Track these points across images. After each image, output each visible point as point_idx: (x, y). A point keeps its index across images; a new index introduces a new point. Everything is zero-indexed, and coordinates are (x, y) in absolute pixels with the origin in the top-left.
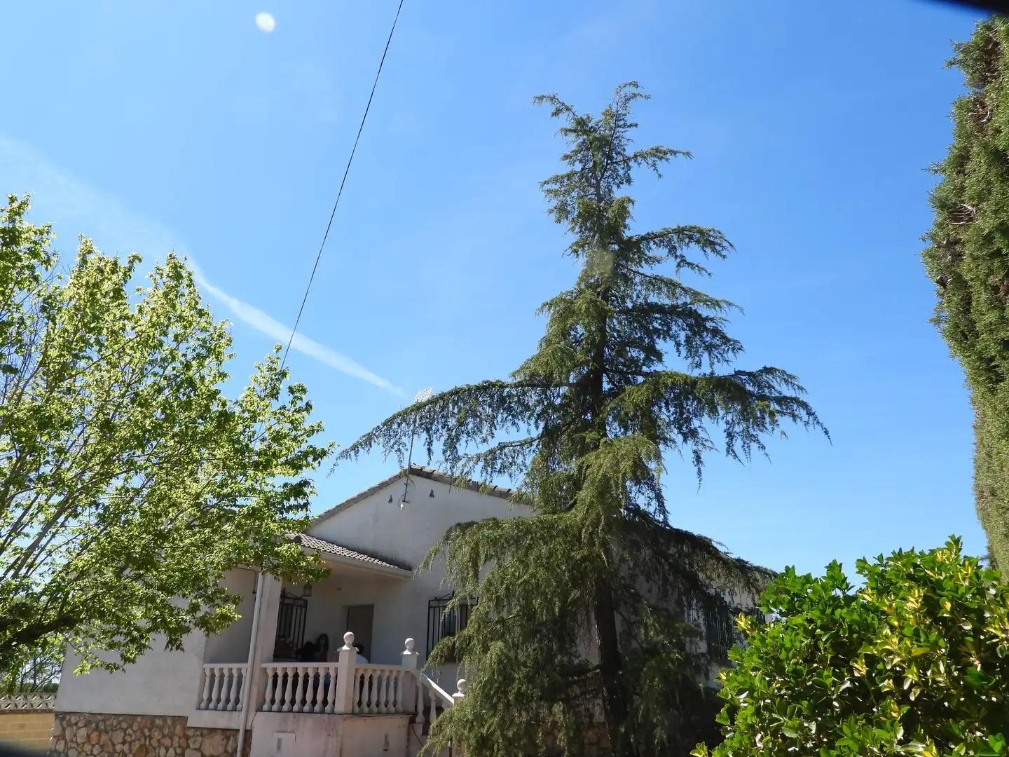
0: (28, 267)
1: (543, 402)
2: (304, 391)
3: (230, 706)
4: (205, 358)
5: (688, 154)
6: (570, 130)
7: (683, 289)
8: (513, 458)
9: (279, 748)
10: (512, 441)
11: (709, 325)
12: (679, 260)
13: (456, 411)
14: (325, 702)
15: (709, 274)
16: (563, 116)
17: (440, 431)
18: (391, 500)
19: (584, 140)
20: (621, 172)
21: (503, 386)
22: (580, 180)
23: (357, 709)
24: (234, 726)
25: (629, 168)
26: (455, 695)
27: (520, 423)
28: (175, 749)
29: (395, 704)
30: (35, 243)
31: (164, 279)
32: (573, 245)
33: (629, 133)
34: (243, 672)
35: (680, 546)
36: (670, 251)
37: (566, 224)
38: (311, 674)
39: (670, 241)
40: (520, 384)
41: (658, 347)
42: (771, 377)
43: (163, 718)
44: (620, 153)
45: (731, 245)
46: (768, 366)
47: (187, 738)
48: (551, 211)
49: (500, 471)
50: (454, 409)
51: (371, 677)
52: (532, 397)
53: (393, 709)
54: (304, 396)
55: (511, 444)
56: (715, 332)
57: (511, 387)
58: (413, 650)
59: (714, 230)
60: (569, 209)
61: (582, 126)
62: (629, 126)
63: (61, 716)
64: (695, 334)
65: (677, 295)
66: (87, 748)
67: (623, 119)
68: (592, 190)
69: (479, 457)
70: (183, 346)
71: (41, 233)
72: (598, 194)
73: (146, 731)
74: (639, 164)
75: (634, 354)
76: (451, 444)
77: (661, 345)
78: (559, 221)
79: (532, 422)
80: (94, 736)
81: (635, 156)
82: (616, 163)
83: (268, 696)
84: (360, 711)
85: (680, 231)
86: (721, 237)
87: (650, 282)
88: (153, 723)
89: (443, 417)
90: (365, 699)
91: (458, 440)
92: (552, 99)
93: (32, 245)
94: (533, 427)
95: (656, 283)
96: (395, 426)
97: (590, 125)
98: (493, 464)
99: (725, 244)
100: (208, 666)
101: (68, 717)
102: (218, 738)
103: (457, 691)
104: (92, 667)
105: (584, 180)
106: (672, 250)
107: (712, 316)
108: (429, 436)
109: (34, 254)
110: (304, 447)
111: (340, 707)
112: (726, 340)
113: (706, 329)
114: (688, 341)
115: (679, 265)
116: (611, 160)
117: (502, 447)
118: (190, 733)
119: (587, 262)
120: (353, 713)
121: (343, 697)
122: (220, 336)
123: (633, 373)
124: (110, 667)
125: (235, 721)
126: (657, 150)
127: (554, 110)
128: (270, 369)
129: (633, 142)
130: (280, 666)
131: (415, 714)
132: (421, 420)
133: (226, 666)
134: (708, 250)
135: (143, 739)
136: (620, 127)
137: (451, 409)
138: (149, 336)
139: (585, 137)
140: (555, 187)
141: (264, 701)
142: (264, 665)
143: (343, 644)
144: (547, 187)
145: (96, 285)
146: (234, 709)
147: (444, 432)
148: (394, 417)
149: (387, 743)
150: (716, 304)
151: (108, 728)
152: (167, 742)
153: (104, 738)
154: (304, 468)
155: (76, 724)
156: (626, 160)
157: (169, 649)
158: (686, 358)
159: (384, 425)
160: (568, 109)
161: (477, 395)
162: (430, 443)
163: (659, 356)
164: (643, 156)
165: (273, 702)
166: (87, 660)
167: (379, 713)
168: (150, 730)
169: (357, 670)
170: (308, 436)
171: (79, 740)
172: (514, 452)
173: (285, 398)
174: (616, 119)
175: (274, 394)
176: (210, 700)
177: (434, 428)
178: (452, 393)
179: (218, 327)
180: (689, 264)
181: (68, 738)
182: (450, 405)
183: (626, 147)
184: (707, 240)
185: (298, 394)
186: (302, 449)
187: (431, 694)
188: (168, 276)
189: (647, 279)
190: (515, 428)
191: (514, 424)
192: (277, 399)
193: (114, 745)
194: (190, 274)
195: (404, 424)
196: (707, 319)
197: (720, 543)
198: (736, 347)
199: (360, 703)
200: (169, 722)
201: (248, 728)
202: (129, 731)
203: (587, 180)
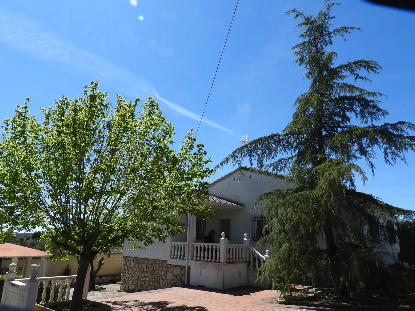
0: (100, 109)
1: (297, 141)
2: (203, 146)
3: (182, 258)
4: (165, 137)
5: (359, 29)
6: (303, 24)
7: (356, 88)
8: (285, 164)
9: (200, 274)
10: (284, 158)
11: (371, 104)
12: (356, 76)
13: (261, 147)
14: (216, 258)
15: (370, 81)
16: (300, 17)
17: (255, 156)
18: (234, 179)
19: (309, 27)
20: (327, 39)
21: (279, 136)
22: (308, 45)
23: (228, 261)
24: (183, 265)
25: (331, 37)
26: (265, 256)
27: (288, 151)
28: (164, 271)
29: (242, 258)
30: (102, 100)
31: (148, 107)
32: (307, 73)
33: (331, 21)
34: (185, 245)
35: (359, 199)
36: (351, 72)
37: (303, 65)
38: (210, 248)
39: (351, 67)
40: (287, 134)
41: (347, 115)
42: (402, 125)
43: (159, 260)
44: (326, 31)
45: (381, 67)
46: (401, 121)
47: (168, 268)
48: (297, 62)
49: (280, 170)
50: (260, 146)
51: (232, 249)
52: (292, 139)
53: (241, 260)
54: (203, 148)
55: (284, 159)
56: (375, 107)
57: (283, 136)
58: (247, 238)
59: (372, 61)
60: (304, 58)
61: (308, 21)
62: (331, 18)
63: (125, 258)
64: (364, 108)
65: (353, 91)
66: (135, 269)
67: (328, 15)
68: (314, 49)
69: (271, 165)
70: (157, 133)
71: (103, 96)
72: (317, 50)
73: (153, 265)
74: (335, 35)
75: (336, 119)
76: (260, 161)
77: (348, 114)
78: (300, 65)
79: (293, 150)
80: (136, 265)
81: (334, 31)
82: (325, 35)
83: (195, 255)
84: (229, 262)
85: (356, 63)
86: (376, 64)
87: (341, 86)
88: (155, 262)
89: (256, 149)
90: (231, 257)
91: (263, 160)
92: (294, 11)
93: (101, 101)
94: (293, 152)
95: (344, 86)
96: (237, 154)
97: (312, 20)
98: (277, 168)
99: (378, 67)
100: (173, 243)
101: (127, 258)
102: (178, 269)
103: (266, 254)
104: (134, 247)
105: (310, 44)
106: (352, 72)
107: (372, 100)
108: (251, 157)
109: (101, 104)
110: (205, 169)
111: (222, 260)
112: (379, 110)
113: (370, 106)
114: (361, 112)
115: (356, 78)
116: (322, 34)
117: (280, 160)
118: (169, 266)
119: (313, 80)
120: (227, 263)
121: (223, 256)
122: (170, 128)
123: (336, 127)
124: (141, 248)
125: (184, 263)
126: (344, 28)
127: (295, 16)
128: (190, 138)
129: (332, 25)
130: (199, 244)
131: (250, 262)
132: (247, 151)
133: (179, 243)
134: (370, 71)
135: (153, 267)
136: (327, 19)
137: (258, 146)
138: (145, 132)
139: (310, 25)
140: (298, 50)
141: (194, 257)
142: (193, 244)
143: (221, 237)
144: (294, 50)
145: (125, 115)
146: (183, 259)
147: (257, 156)
148: (236, 151)
149: (240, 273)
150: (375, 94)
151: (141, 263)
152: (161, 269)
153: (140, 266)
154: (205, 177)
155: (130, 261)
156: (329, 34)
157: (160, 242)
158: (360, 119)
159: (232, 154)
160: (301, 14)
161: (269, 140)
162: (251, 161)
163: (348, 119)
164: (338, 31)
165: (197, 257)
166: (133, 245)
167: (236, 262)
168: (155, 264)
169: (227, 246)
170: (205, 164)
171: (132, 266)
172: (285, 162)
173: (196, 149)
174: (325, 16)
175: (192, 148)
176: (174, 255)
177: (252, 154)
178: (258, 140)
179: (169, 124)
180: (361, 77)
181: (128, 265)
182: (258, 145)
183: (329, 28)
184: (369, 66)
185: (201, 148)
186: (204, 169)
187: (255, 255)
188: (149, 106)
189: (340, 85)
190: (285, 153)
191: (285, 151)
192: (193, 150)
193: (143, 269)
194: (157, 104)
195: (240, 153)
196: (370, 101)
197: (378, 198)
198: (385, 113)
199: (229, 259)
200: (161, 262)
201: (189, 266)
202: (148, 264)
203: (312, 44)
